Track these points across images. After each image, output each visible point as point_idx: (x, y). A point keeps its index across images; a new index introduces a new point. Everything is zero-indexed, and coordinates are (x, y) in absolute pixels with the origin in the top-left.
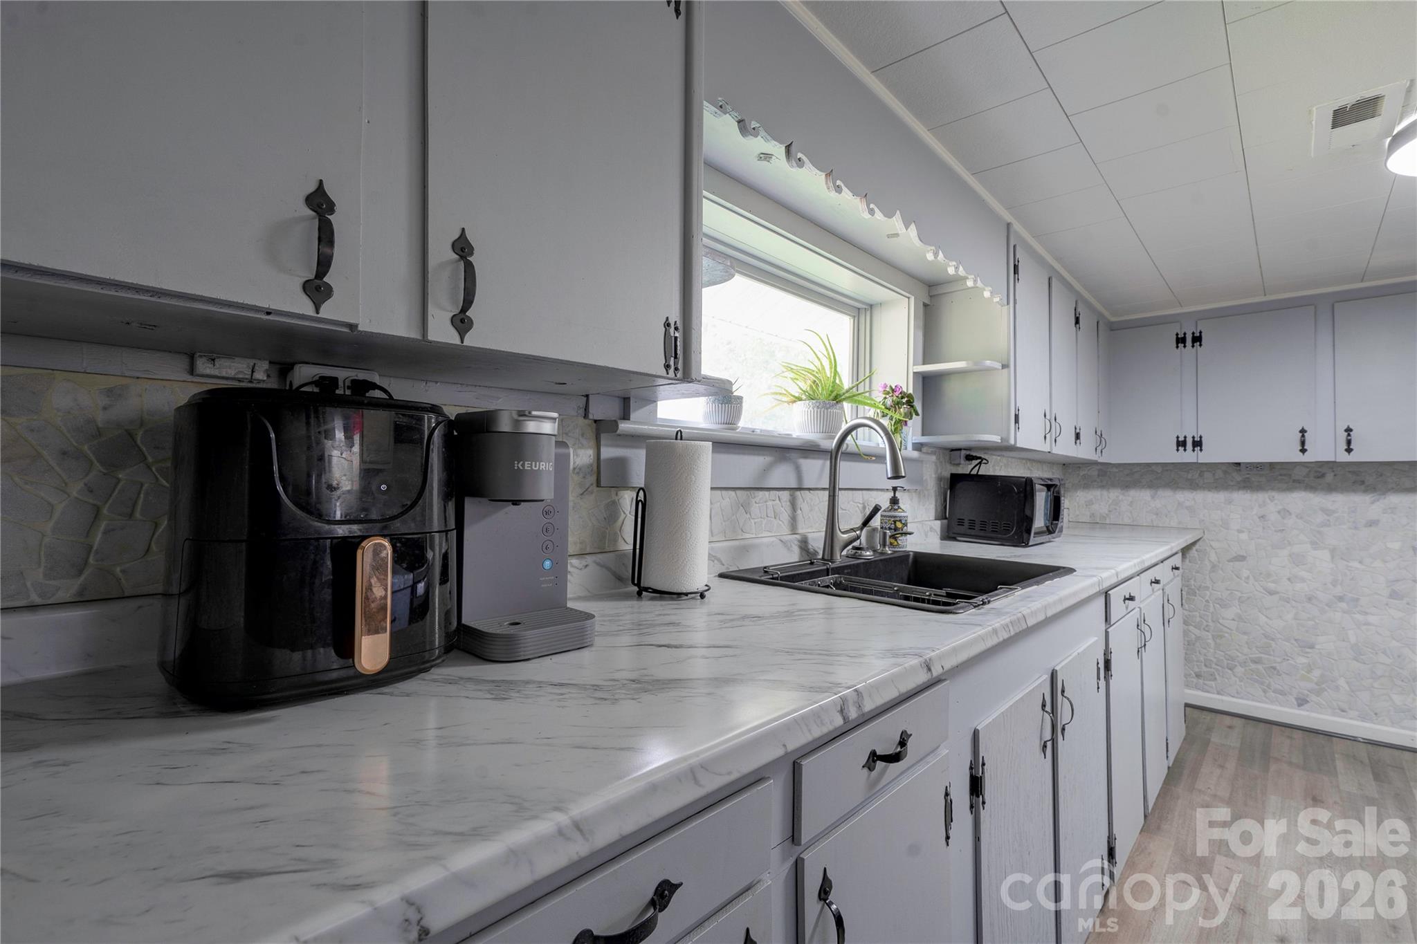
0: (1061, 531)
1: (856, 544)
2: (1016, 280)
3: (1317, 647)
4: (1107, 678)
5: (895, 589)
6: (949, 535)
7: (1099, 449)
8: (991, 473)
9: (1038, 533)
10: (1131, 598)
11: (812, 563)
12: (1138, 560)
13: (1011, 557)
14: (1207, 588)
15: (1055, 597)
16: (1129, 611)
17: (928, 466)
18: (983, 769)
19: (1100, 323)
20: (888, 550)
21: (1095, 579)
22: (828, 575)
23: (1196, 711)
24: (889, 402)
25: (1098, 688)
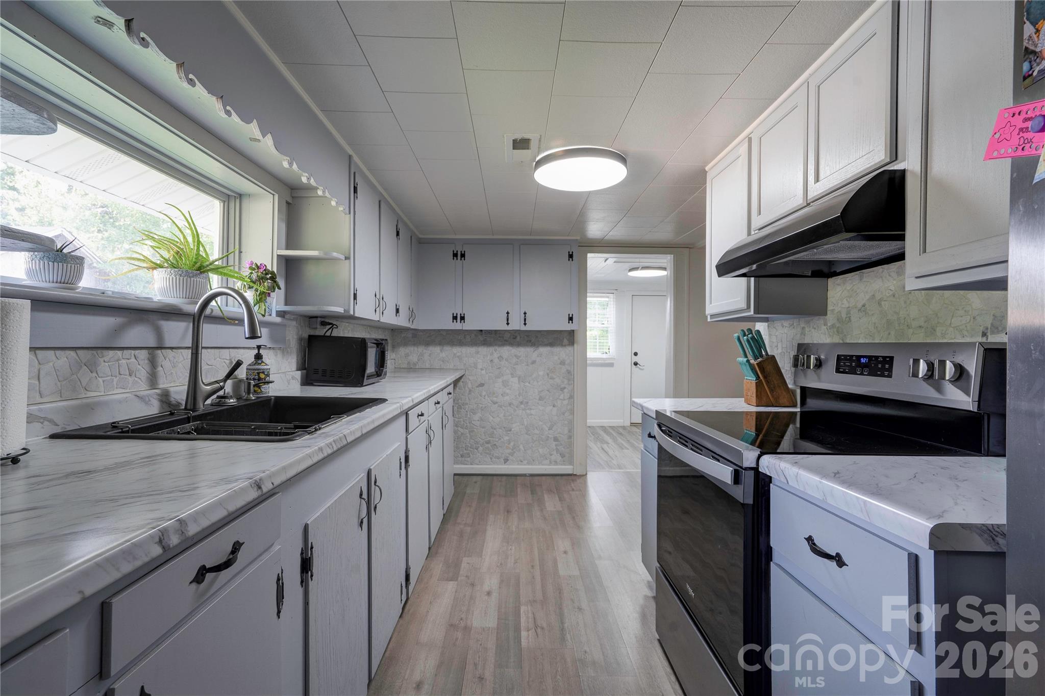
0: (385, 374)
1: (221, 393)
2: (355, 198)
3: (513, 430)
4: (406, 468)
5: (253, 427)
6: (307, 381)
7: (411, 320)
8: (342, 335)
9: (370, 377)
10: (422, 415)
11: (172, 414)
12: (426, 390)
13: (349, 394)
14: (467, 404)
15: (369, 420)
16: (421, 423)
17: (290, 329)
18: (311, 551)
19: (413, 237)
20: (252, 397)
21: (398, 405)
22: (189, 423)
23: (460, 477)
24: (254, 276)
25: (400, 475)
